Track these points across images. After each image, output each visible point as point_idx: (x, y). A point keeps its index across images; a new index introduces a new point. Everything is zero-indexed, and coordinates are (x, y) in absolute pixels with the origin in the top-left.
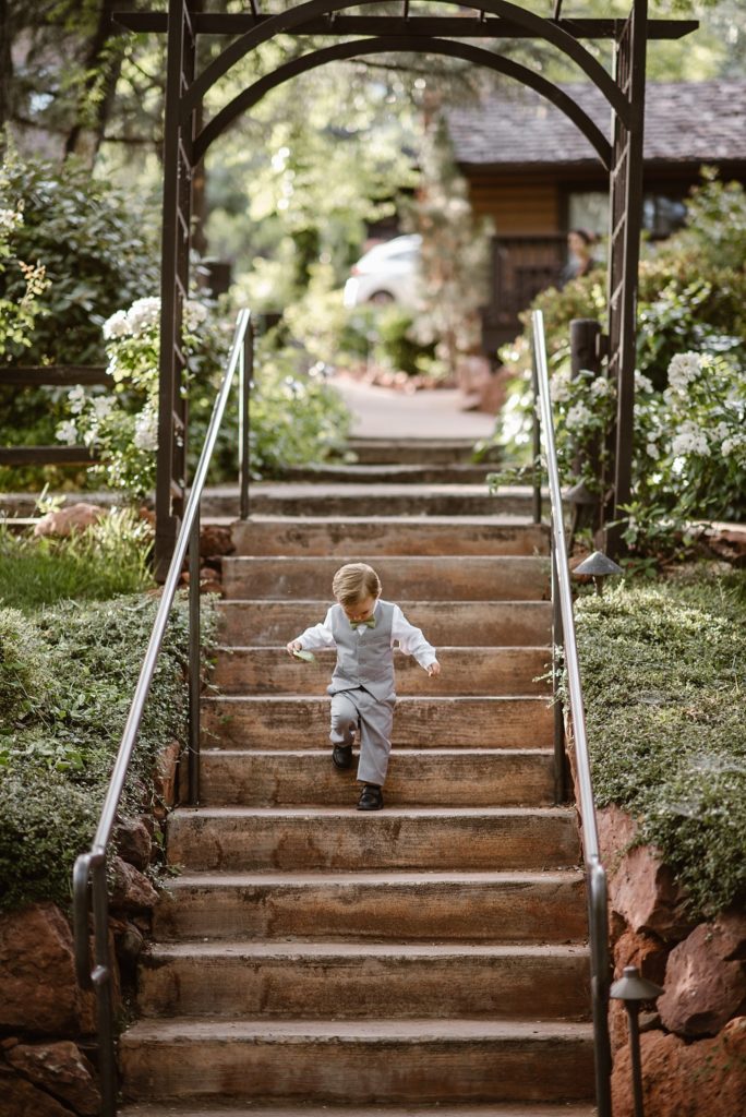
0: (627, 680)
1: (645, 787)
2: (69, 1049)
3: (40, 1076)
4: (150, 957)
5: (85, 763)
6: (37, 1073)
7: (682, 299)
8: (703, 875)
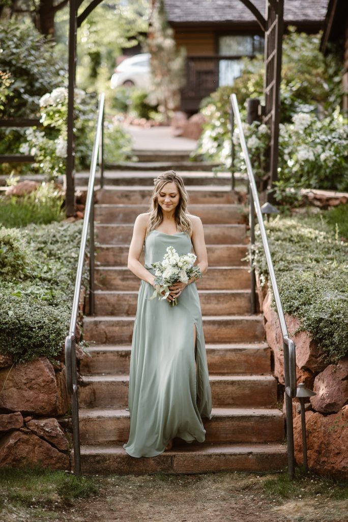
0: (287, 260)
1: (303, 306)
2: (54, 421)
3: (42, 433)
4: (82, 382)
5: (53, 296)
6: (41, 432)
7: (289, 88)
8: (332, 344)
